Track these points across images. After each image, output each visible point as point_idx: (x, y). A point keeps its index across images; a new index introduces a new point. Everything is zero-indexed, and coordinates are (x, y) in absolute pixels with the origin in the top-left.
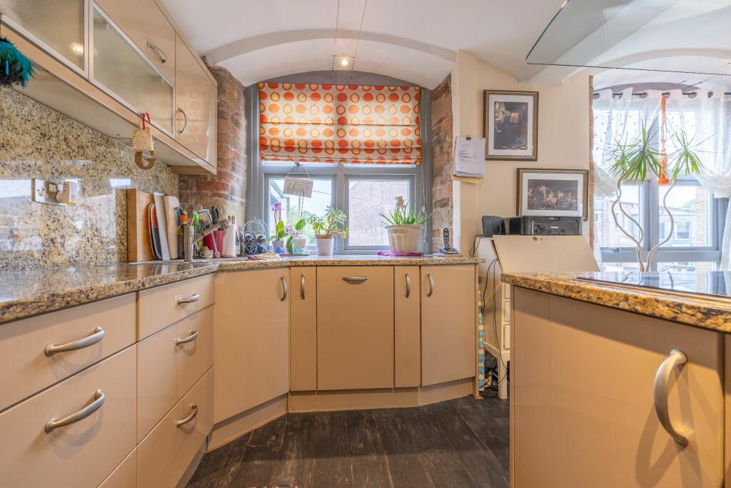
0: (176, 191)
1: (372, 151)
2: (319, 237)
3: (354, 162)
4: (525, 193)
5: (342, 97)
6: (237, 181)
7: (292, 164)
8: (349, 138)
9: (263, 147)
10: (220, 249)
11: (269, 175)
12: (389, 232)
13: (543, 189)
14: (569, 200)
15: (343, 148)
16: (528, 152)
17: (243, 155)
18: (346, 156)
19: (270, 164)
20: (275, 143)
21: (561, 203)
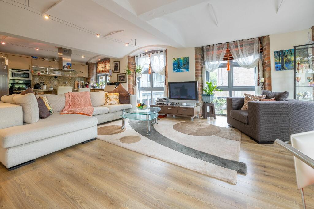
5: (105, 63)
8: (106, 69)
13: (120, 77)
15: (105, 71)
16: (119, 71)
17: (95, 73)
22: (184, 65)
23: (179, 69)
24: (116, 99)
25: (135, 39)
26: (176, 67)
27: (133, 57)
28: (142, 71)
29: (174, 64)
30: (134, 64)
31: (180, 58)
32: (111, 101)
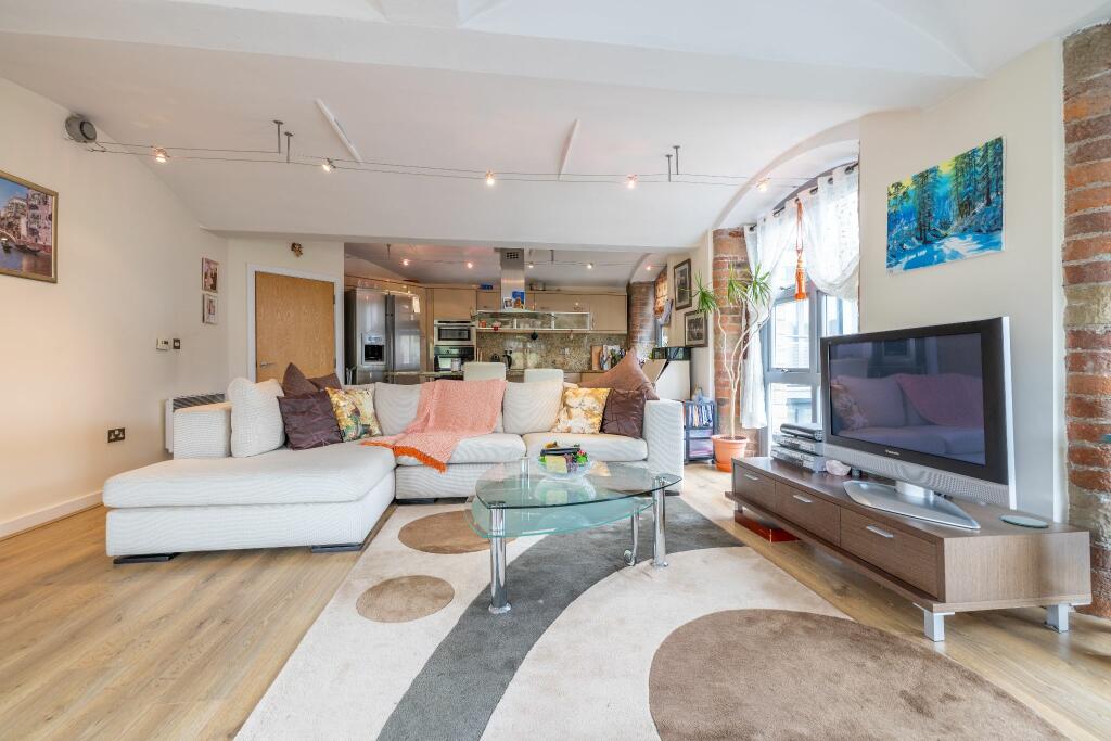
4: (687, 329)
6: (646, 334)
13: (692, 325)
16: (688, 302)
22: (966, 206)
23: (927, 243)
24: (589, 413)
25: (677, 148)
26: (909, 235)
27: (738, 234)
28: (775, 291)
29: (893, 220)
30: (745, 264)
31: (934, 170)
32: (570, 417)
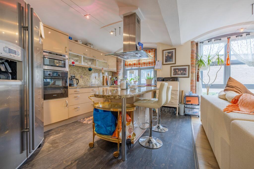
0: (111, 75)
1: (145, 64)
2: (134, 82)
3: (141, 66)
4: (173, 72)
6: (121, 72)
7: (131, 68)
9: (126, 65)
10: (117, 84)
11: (127, 70)
12: (146, 80)
13: (177, 70)
14: (184, 73)
18: (140, 65)
19: (127, 68)
20: (127, 64)
21: (182, 74)
